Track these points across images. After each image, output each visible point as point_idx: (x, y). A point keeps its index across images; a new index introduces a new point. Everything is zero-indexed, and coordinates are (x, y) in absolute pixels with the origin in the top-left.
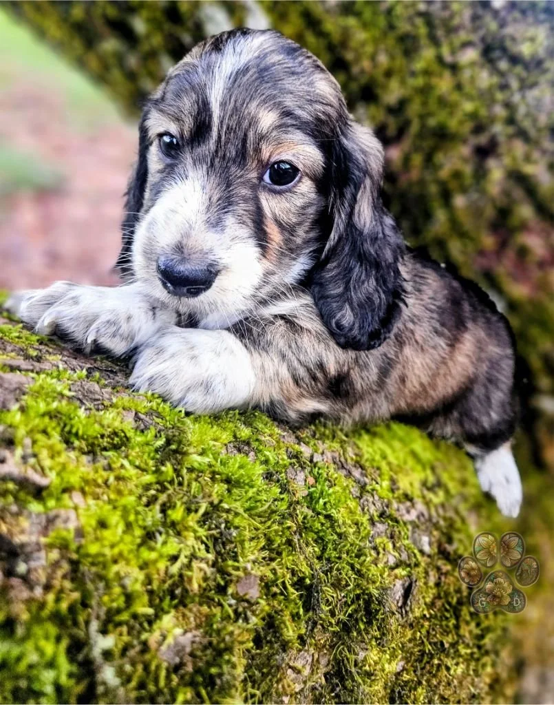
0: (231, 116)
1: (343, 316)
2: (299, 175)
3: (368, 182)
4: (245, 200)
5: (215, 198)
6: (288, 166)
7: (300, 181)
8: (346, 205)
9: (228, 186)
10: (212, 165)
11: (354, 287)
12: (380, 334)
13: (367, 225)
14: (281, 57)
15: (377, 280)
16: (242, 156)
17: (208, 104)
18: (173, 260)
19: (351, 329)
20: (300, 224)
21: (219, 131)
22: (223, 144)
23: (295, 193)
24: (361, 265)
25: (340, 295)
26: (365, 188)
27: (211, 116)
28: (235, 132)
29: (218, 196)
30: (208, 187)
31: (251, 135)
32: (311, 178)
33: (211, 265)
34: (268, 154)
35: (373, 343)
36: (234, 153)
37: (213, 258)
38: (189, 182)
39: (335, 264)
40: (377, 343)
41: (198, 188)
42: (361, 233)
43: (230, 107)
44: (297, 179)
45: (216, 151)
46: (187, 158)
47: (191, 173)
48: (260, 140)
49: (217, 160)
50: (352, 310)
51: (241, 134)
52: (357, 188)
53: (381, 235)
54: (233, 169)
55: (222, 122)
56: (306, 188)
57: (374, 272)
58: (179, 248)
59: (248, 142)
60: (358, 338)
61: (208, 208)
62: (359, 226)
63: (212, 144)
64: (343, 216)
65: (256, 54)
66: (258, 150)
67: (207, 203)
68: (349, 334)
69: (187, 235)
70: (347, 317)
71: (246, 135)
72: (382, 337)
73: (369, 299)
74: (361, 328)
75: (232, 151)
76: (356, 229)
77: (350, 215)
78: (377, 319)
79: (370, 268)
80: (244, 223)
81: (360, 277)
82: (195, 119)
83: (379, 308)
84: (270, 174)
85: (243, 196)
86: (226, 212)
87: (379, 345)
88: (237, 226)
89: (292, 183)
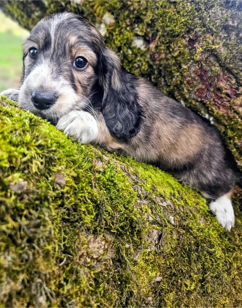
0: (59, 39)
1: (117, 126)
2: (87, 64)
3: (115, 71)
4: (67, 70)
5: (54, 70)
6: (82, 60)
7: (87, 67)
8: (107, 81)
9: (59, 65)
10: (52, 58)
11: (119, 114)
12: (135, 131)
13: (119, 87)
14: (77, 19)
15: (129, 109)
16: (64, 54)
17: (50, 34)
18: (39, 91)
19: (121, 131)
20: (88, 85)
21: (54, 45)
22: (56, 49)
23: (85, 72)
24: (120, 104)
25: (114, 118)
26: (115, 73)
27: (51, 39)
28: (61, 45)
29: (56, 69)
30: (51, 66)
31: (67, 45)
32: (92, 66)
33: (55, 93)
34: (75, 53)
35: (132, 135)
36: (61, 53)
37: (55, 90)
38: (43, 65)
39: (108, 106)
40: (134, 135)
41: (47, 66)
42: (117, 91)
43: (58, 36)
44: (86, 65)
45: (54, 53)
46: (41, 56)
47: (44, 61)
48: (71, 47)
49: (54, 56)
50: (121, 123)
51: (63, 45)
52: (111, 73)
53: (126, 91)
54: (61, 59)
55: (55, 42)
56: (90, 70)
57: (127, 106)
58: (42, 87)
59: (66, 48)
60: (125, 134)
61: (52, 73)
62: (115, 88)
63: (52, 50)
64: (107, 86)
65: (67, 18)
66: (71, 51)
67: (51, 71)
68: (121, 133)
69: (45, 82)
70: (119, 126)
71: (65, 46)
72: (136, 132)
73: (127, 117)
74: (125, 129)
75: (60, 52)
76: (114, 90)
77: (110, 84)
78: (132, 125)
79: (125, 105)
80: (67, 79)
81: (121, 109)
82: (45, 40)
83: (132, 121)
84: (75, 63)
85: (66, 69)
86: (60, 74)
87: (135, 135)
88: (64, 80)
89: (85, 67)
